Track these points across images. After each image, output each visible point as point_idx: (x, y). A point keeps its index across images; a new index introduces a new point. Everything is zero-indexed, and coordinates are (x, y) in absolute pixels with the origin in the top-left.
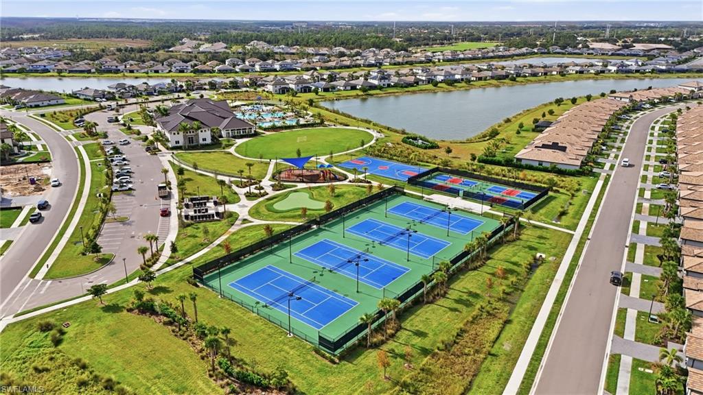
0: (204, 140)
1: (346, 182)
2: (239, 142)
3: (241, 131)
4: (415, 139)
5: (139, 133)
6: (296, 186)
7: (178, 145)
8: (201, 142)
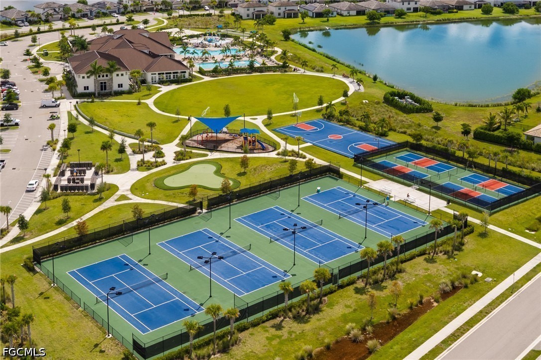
0: (120, 86)
1: (273, 155)
2: (165, 89)
3: (172, 75)
4: (402, 96)
5: (46, 73)
6: (207, 155)
7: (87, 91)
8: (115, 88)
